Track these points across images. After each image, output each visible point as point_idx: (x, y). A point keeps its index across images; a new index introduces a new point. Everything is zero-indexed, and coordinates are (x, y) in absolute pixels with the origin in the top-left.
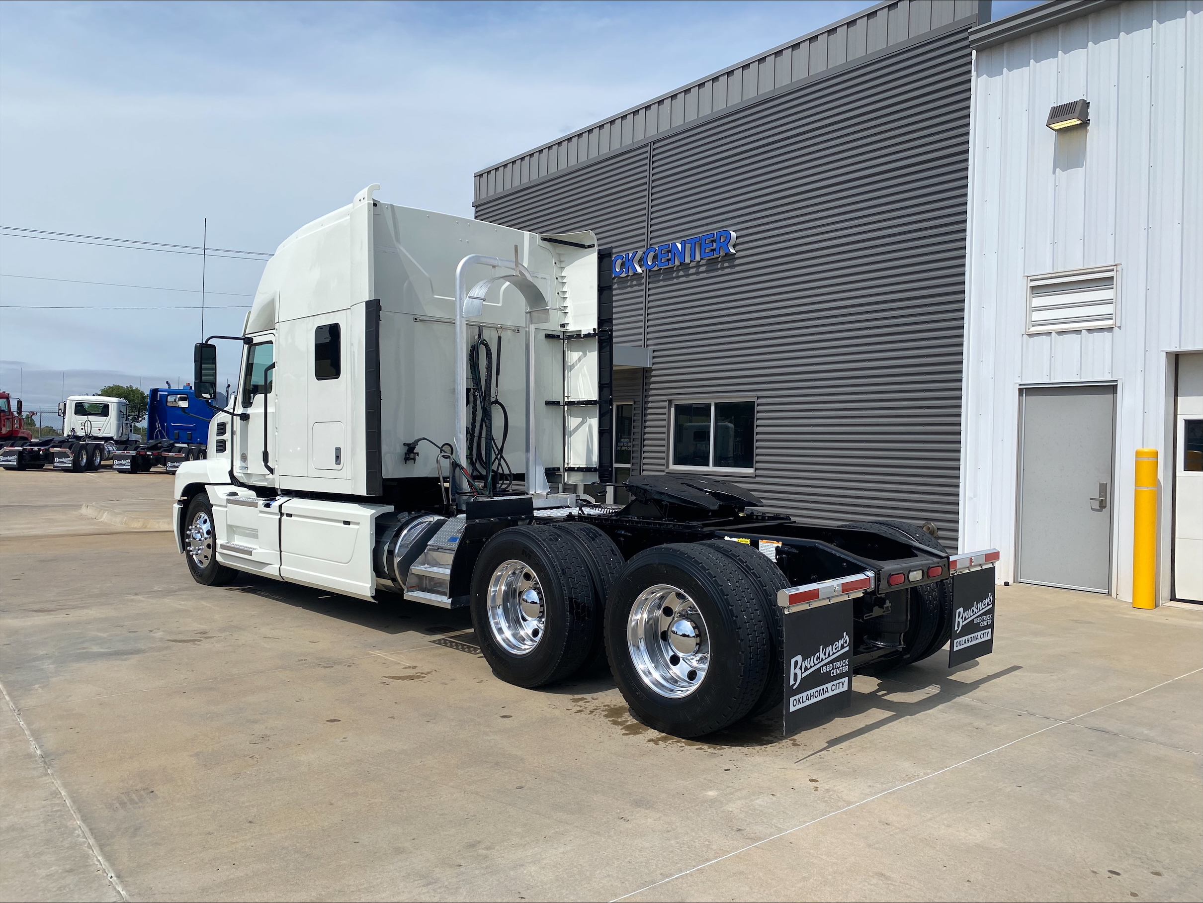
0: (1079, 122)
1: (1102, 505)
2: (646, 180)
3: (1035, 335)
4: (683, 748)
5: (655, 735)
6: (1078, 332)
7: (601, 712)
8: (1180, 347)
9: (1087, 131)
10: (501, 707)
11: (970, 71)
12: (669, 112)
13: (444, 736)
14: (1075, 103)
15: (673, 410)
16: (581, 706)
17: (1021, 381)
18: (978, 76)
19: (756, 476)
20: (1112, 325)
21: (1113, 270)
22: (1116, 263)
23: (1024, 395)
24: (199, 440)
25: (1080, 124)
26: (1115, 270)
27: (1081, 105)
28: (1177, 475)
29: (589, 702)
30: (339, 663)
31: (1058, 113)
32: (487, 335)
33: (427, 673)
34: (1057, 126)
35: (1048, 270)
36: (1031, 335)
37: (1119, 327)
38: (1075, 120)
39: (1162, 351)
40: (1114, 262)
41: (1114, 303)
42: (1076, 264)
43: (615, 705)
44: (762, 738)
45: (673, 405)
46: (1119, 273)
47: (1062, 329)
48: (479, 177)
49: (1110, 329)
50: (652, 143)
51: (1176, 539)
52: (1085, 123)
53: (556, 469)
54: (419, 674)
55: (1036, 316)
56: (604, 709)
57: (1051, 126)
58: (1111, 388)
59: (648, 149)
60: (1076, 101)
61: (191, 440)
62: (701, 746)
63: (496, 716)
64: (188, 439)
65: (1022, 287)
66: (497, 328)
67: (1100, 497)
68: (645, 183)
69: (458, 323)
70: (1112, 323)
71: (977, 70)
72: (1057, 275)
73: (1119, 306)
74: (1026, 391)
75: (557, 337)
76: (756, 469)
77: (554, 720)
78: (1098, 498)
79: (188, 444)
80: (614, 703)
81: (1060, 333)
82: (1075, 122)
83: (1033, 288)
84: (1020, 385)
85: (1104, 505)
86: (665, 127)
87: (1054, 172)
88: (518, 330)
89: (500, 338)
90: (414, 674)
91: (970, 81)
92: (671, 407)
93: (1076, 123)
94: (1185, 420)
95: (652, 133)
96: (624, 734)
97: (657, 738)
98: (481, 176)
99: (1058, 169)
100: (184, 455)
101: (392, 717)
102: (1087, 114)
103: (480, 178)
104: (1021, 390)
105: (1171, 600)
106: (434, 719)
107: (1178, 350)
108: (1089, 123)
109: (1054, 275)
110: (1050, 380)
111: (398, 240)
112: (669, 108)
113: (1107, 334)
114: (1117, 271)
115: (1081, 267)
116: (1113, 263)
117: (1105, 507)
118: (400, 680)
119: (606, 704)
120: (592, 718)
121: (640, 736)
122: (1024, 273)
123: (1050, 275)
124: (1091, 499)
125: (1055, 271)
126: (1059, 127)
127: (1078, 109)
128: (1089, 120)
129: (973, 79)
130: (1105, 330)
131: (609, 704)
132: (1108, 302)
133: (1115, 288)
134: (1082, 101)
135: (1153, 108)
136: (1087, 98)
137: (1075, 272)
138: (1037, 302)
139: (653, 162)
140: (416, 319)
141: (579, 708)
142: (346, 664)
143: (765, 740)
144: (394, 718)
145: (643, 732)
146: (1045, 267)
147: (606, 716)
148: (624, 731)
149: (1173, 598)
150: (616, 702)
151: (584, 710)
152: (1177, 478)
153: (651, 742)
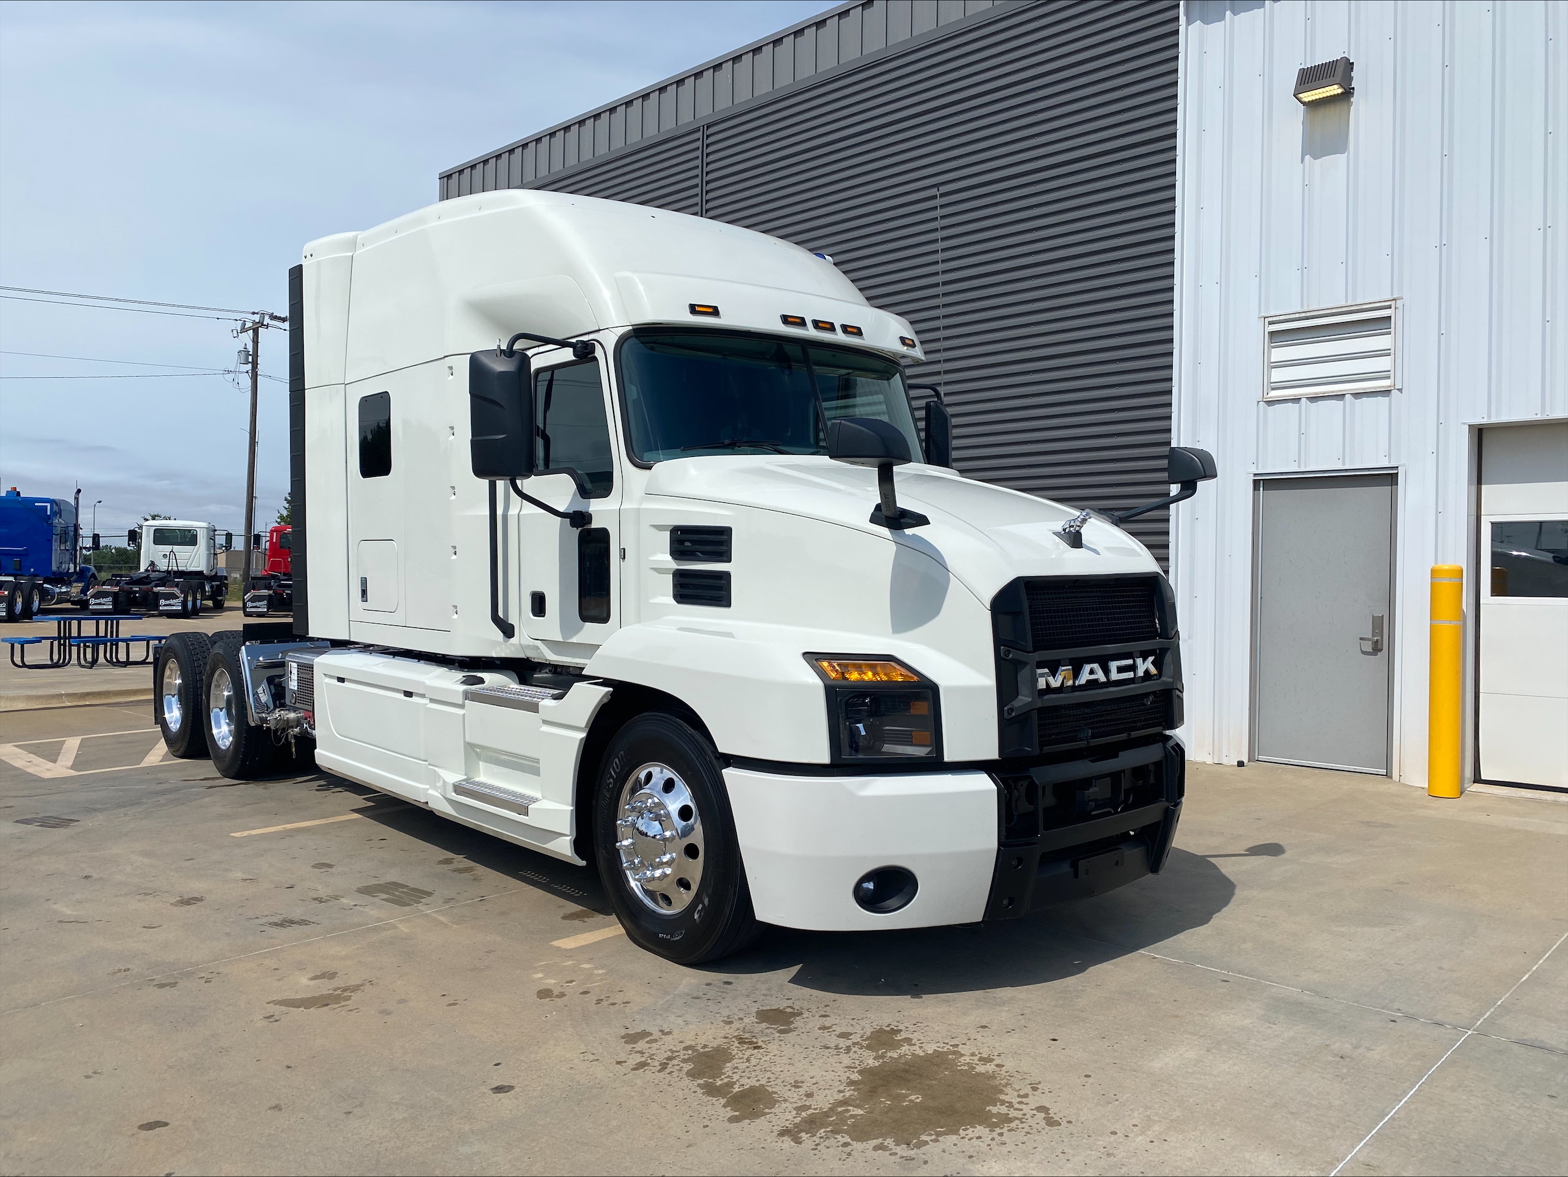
0: (1340, 91)
1: (1377, 649)
2: (697, 181)
3: (1276, 402)
4: (848, 1149)
5: (790, 1117)
6: (1340, 397)
7: (682, 1065)
8: (1489, 416)
9: (1350, 104)
10: (491, 1065)
11: (1177, 19)
12: (730, 81)
13: (379, 1153)
14: (1335, 62)
16: (641, 1052)
17: (1257, 469)
18: (1189, 23)
20: (1390, 386)
21: (1390, 307)
22: (1394, 296)
23: (1261, 489)
24: (32, 570)
25: (1342, 93)
26: (1393, 307)
27: (1342, 68)
28: (1481, 602)
29: (655, 1041)
30: (189, 975)
31: (1309, 77)
33: (356, 988)
34: (1308, 97)
35: (1295, 307)
36: (1270, 403)
37: (1400, 390)
38: (1336, 87)
39: (1463, 423)
40: (1392, 294)
41: (1392, 355)
42: (1335, 299)
43: (705, 1046)
44: (988, 1108)
46: (1399, 311)
47: (1316, 393)
48: (446, 179)
49: (1386, 393)
50: (705, 126)
51: (1481, 694)
52: (1348, 93)
54: (339, 992)
55: (1278, 375)
56: (686, 1057)
57: (1301, 95)
58: (1389, 478)
59: (699, 135)
60: (1335, 60)
61: (20, 569)
62: (880, 1140)
63: (483, 1089)
64: (15, 569)
65: (1257, 332)
67: (1373, 636)
68: (696, 186)
70: (1389, 384)
71: (1187, 14)
72: (1308, 314)
73: (1399, 360)
74: (1264, 484)
77: (595, 1091)
78: (1371, 637)
79: (15, 576)
80: (702, 1040)
81: (1314, 399)
82: (1335, 90)
83: (1272, 334)
84: (1255, 475)
85: (1379, 647)
86: (724, 104)
87: (1302, 160)
90: (331, 992)
91: (1177, 32)
93: (1336, 93)
94: (1492, 523)
95: (705, 112)
96: (732, 1120)
97: (796, 1125)
98: (449, 176)
99: (1308, 161)
100: (6, 593)
101: (275, 1107)
102: (1351, 79)
103: (448, 179)
104: (1256, 483)
105: (1474, 782)
106: (361, 1105)
107: (1485, 421)
108: (1353, 93)
109: (1304, 315)
110: (1299, 467)
112: (730, 76)
113: (1380, 399)
114: (1396, 308)
115: (1344, 304)
116: (1389, 297)
117: (1381, 650)
118: (302, 1009)
119: (688, 1043)
120: (666, 1082)
121: (761, 1122)
122: (1260, 312)
123: (1297, 316)
124: (1361, 639)
125: (1305, 309)
126: (1310, 99)
127: (1340, 71)
128: (1353, 88)
129: (1182, 29)
130: (1379, 393)
131: (693, 1043)
132: (1384, 353)
133: (1393, 333)
134: (1344, 60)
135: (1447, 69)
136: (1349, 55)
137: (1334, 311)
138: (1280, 354)
139: (708, 155)
141: (639, 1059)
142: (203, 975)
143: (994, 1115)
144: (280, 1109)
145: (767, 1110)
146: (1290, 303)
147: (690, 1074)
148: (729, 1112)
149: (1477, 779)
150: (705, 1037)
151: (649, 1061)
152: (1481, 605)
153: (786, 1138)
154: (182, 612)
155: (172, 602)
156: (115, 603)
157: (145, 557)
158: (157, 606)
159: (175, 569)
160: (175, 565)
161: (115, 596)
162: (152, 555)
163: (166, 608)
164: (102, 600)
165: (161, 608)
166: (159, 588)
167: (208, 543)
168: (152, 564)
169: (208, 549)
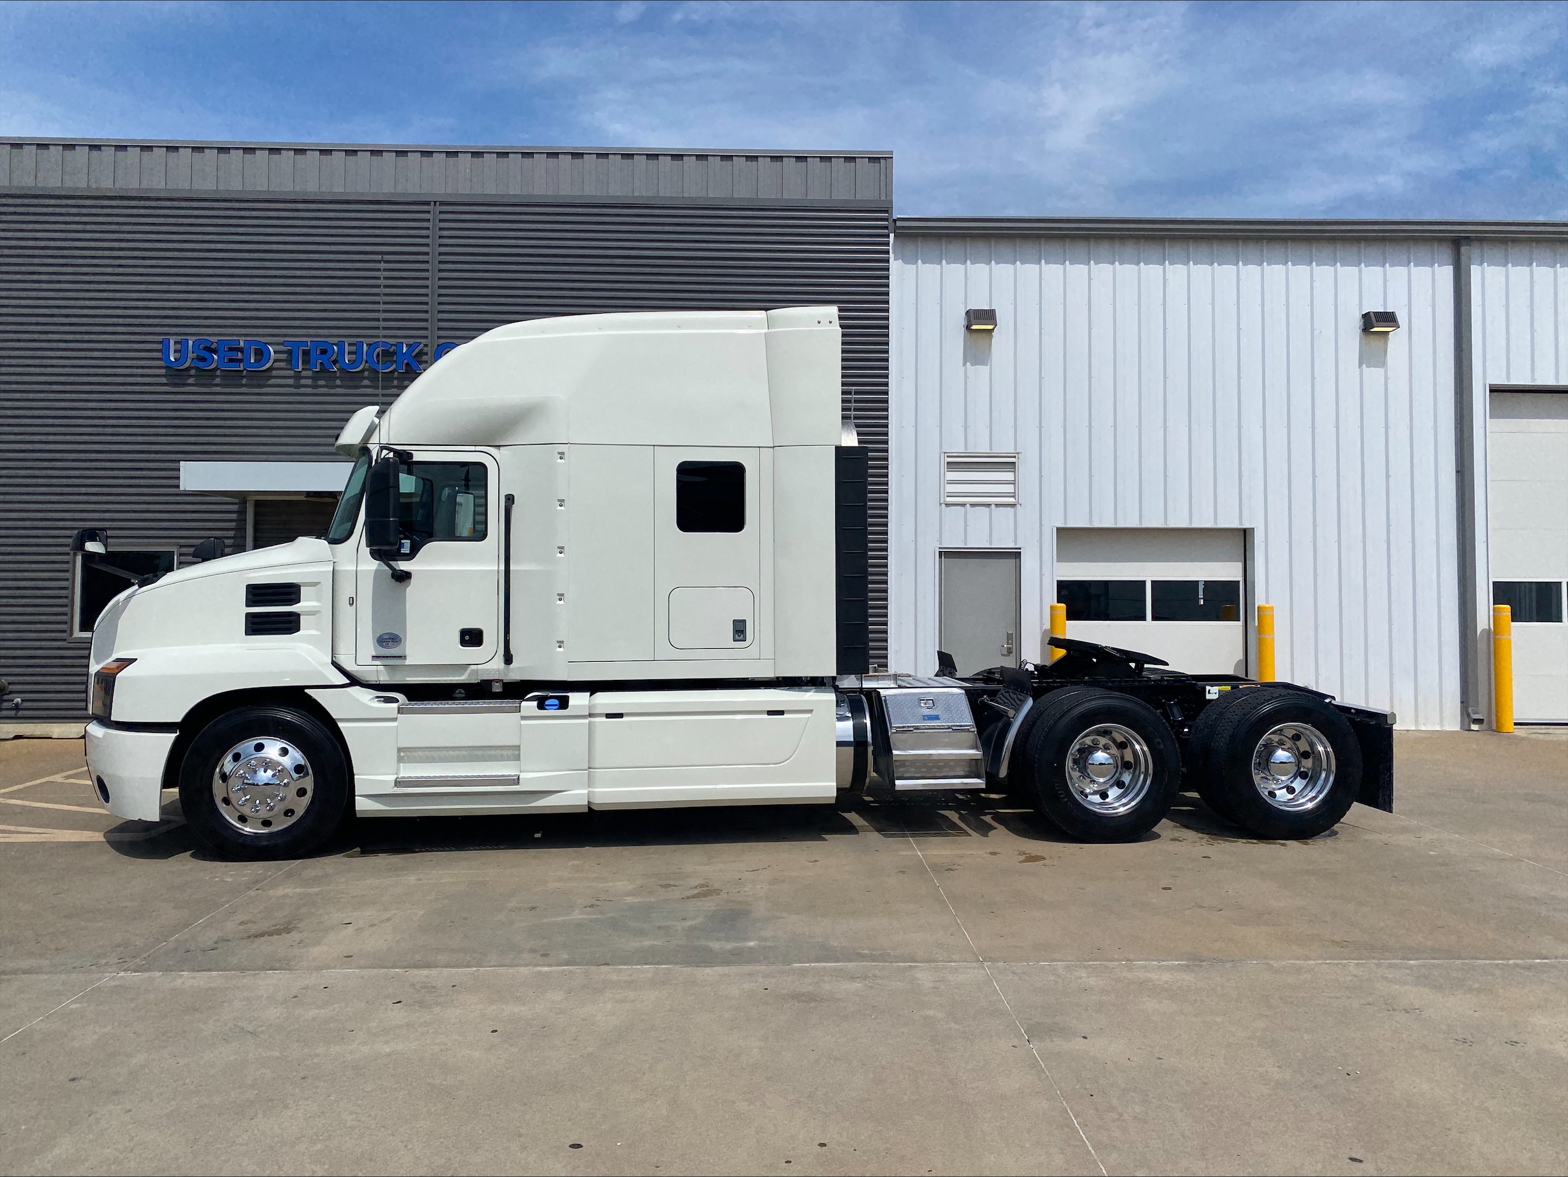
3: (951, 505)
6: (988, 505)
8: (1067, 524)
9: (994, 336)
11: (888, 252)
14: (985, 310)
17: (941, 545)
18: (895, 258)
21: (1015, 457)
22: (1018, 451)
23: (944, 557)
25: (989, 328)
26: (1017, 457)
27: (989, 313)
35: (960, 449)
36: (948, 505)
37: (1020, 505)
38: (986, 324)
39: (1053, 526)
41: (1015, 484)
42: (984, 448)
46: (1020, 460)
47: (974, 502)
49: (1013, 505)
50: (438, 203)
52: (993, 329)
55: (948, 488)
57: (965, 325)
58: (1016, 555)
59: (429, 208)
60: (985, 308)
65: (939, 461)
70: (1014, 501)
71: (894, 253)
72: (968, 455)
73: (1018, 487)
74: (946, 554)
81: (972, 505)
83: (949, 463)
84: (940, 548)
87: (964, 364)
91: (888, 261)
93: (985, 328)
99: (968, 364)
102: (994, 321)
104: (940, 553)
107: (1064, 526)
108: (996, 329)
109: (966, 455)
110: (965, 545)
113: (1011, 510)
115: (988, 451)
116: (1015, 451)
122: (941, 450)
123: (962, 455)
125: (966, 452)
126: (975, 328)
128: (996, 326)
129: (892, 261)
130: (1009, 506)
132: (1010, 482)
133: (1016, 471)
134: (991, 309)
135: (1042, 330)
136: (994, 307)
137: (983, 455)
138: (951, 476)
139: (440, 229)
146: (958, 447)
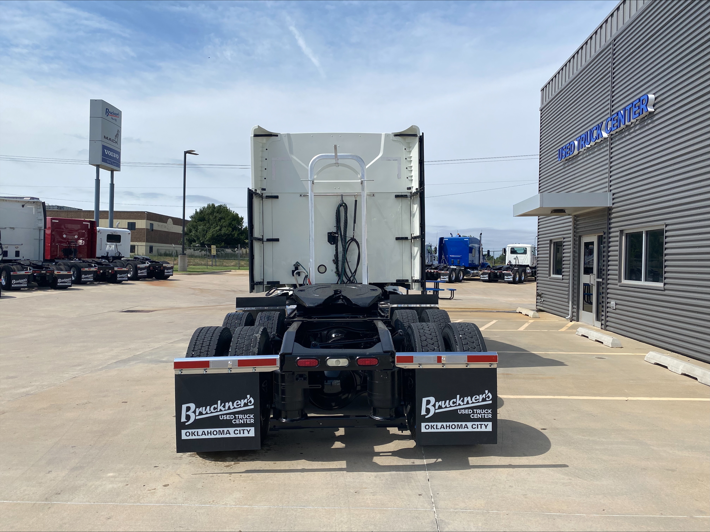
15: (624, 238)
19: (665, 290)
32: (347, 200)
45: (624, 234)
53: (405, 280)
66: (355, 195)
69: (309, 195)
75: (405, 196)
76: (665, 284)
88: (373, 195)
89: (356, 201)
92: (623, 236)
111: (291, 152)
140: (301, 195)
154: (513, 281)
155: (509, 277)
156: (489, 277)
157: (507, 259)
158: (504, 279)
159: (518, 264)
160: (518, 262)
161: (489, 274)
162: (510, 258)
163: (507, 280)
164: (485, 276)
165: (505, 280)
166: (504, 272)
167: (531, 253)
168: (510, 262)
169: (531, 256)
